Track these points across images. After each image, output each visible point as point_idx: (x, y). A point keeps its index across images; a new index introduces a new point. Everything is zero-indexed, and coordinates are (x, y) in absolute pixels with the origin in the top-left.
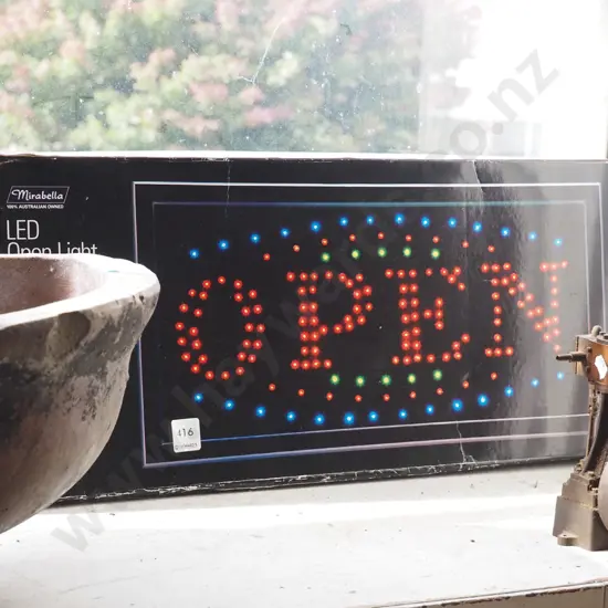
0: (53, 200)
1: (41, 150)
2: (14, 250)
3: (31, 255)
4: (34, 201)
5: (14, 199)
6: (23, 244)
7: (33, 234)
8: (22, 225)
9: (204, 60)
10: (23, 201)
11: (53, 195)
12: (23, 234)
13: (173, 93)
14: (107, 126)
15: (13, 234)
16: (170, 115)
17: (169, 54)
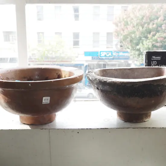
0: (159, 58)
1: (157, 50)
2: (153, 66)
3: (155, 67)
4: (156, 58)
5: (153, 58)
6: (154, 65)
7: (156, 63)
8: (154, 62)
9: (160, 33)
10: (154, 58)
11: (159, 57)
12: (154, 64)
13: (154, 39)
14: (143, 45)
15: (152, 64)
16: (154, 43)
17: (154, 33)
